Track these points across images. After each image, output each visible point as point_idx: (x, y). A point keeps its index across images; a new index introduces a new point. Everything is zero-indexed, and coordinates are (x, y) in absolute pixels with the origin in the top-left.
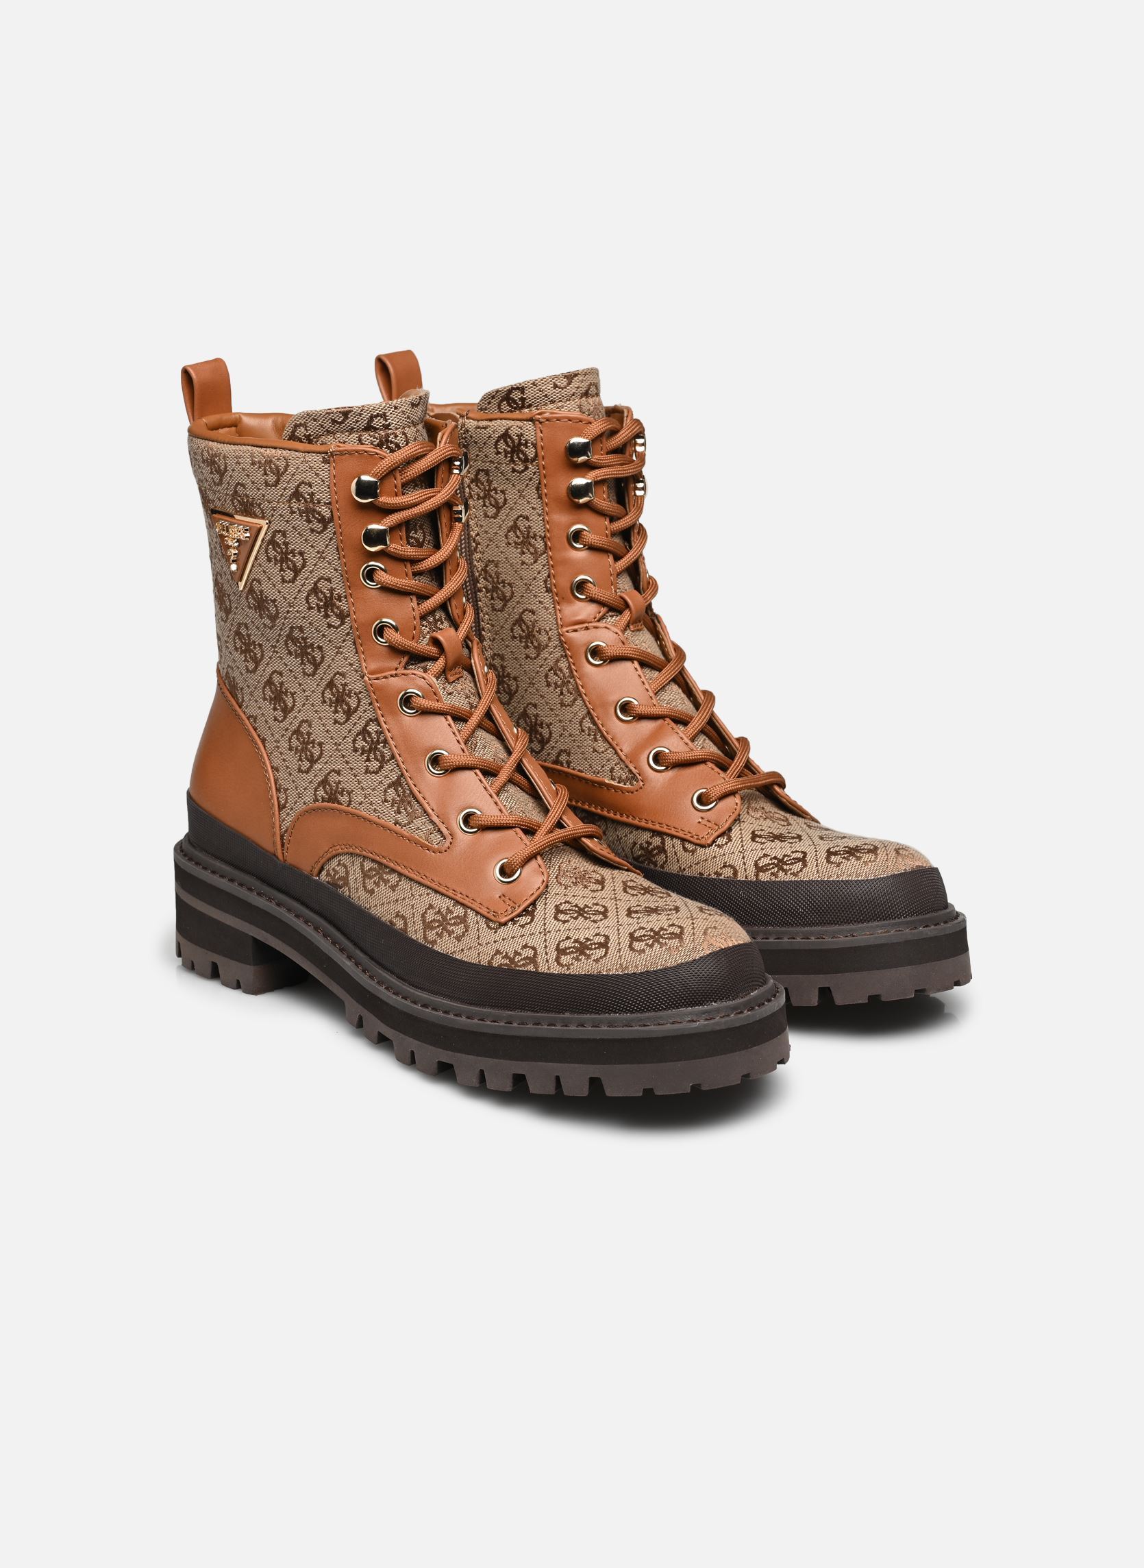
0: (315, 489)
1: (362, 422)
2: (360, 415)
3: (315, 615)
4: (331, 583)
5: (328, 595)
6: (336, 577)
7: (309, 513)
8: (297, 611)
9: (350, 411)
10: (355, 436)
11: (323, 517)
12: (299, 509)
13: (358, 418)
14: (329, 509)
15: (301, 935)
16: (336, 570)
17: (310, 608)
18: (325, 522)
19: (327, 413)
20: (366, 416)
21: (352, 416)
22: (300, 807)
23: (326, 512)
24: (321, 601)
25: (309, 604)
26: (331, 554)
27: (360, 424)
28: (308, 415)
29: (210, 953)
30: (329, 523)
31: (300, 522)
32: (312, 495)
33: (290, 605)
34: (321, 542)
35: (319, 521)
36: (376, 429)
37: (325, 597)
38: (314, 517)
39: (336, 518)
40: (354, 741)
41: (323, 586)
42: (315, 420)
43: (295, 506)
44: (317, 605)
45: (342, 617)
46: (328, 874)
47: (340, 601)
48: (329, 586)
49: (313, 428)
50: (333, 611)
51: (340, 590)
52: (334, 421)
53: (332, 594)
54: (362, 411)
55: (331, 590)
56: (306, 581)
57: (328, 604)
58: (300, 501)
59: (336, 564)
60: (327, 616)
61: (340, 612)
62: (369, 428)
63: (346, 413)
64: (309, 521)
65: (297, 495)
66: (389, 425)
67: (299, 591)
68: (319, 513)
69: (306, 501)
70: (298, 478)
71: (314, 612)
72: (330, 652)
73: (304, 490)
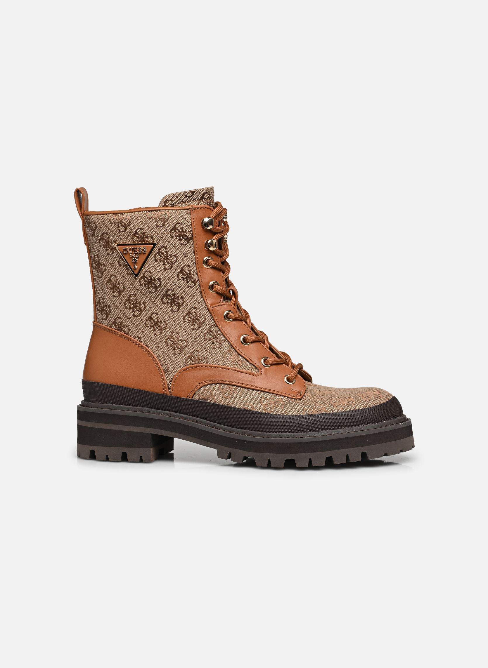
0: (184, 225)
1: (200, 196)
2: (199, 192)
3: (182, 283)
4: (190, 267)
5: (188, 273)
6: (192, 264)
7: (181, 236)
8: (172, 282)
9: (195, 191)
10: (196, 202)
11: (188, 238)
12: (175, 235)
13: (198, 194)
14: (191, 233)
15: (185, 426)
16: (192, 261)
17: (179, 279)
18: (188, 240)
19: (184, 193)
20: (202, 193)
21: (196, 193)
22: (178, 369)
23: (189, 235)
24: (185, 276)
25: (179, 278)
26: (191, 254)
27: (199, 197)
28: (173, 195)
29: (121, 448)
30: (190, 239)
31: (176, 242)
32: (182, 228)
33: (168, 280)
34: (185, 249)
35: (185, 239)
36: (205, 199)
37: (187, 273)
38: (183, 238)
39: (194, 237)
40: (205, 336)
41: (186, 269)
42: (177, 197)
43: (173, 234)
44: (183, 278)
45: (195, 282)
46: (199, 395)
47: (194, 275)
48: (189, 268)
49: (175, 200)
50: (190, 280)
51: (194, 270)
52: (187, 196)
53: (190, 272)
54: (200, 191)
55: (190, 271)
56: (177, 268)
57: (189, 277)
58: (176, 231)
59: (193, 258)
60: (187, 282)
61: (194, 280)
62: (203, 198)
63: (193, 192)
64: (180, 240)
65: (174, 229)
66: (210, 197)
67: (174, 272)
68: (186, 236)
69: (179, 231)
70: (175, 222)
71: (182, 281)
72: (187, 298)
73: (179, 226)
